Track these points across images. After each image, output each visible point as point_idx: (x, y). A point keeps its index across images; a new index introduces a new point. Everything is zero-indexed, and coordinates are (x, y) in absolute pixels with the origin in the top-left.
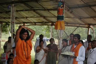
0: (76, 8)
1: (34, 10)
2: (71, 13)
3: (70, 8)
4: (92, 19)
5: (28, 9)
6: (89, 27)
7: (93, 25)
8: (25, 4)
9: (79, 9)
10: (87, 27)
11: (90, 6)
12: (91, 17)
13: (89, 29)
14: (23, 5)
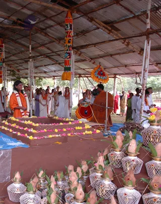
0: (98, 58)
1: (59, 64)
2: (93, 63)
3: (92, 59)
4: (116, 69)
5: (54, 63)
6: (115, 77)
7: (120, 74)
8: (50, 58)
9: (101, 59)
10: (113, 77)
11: (111, 55)
12: (115, 67)
13: (115, 79)
14: (48, 59)
